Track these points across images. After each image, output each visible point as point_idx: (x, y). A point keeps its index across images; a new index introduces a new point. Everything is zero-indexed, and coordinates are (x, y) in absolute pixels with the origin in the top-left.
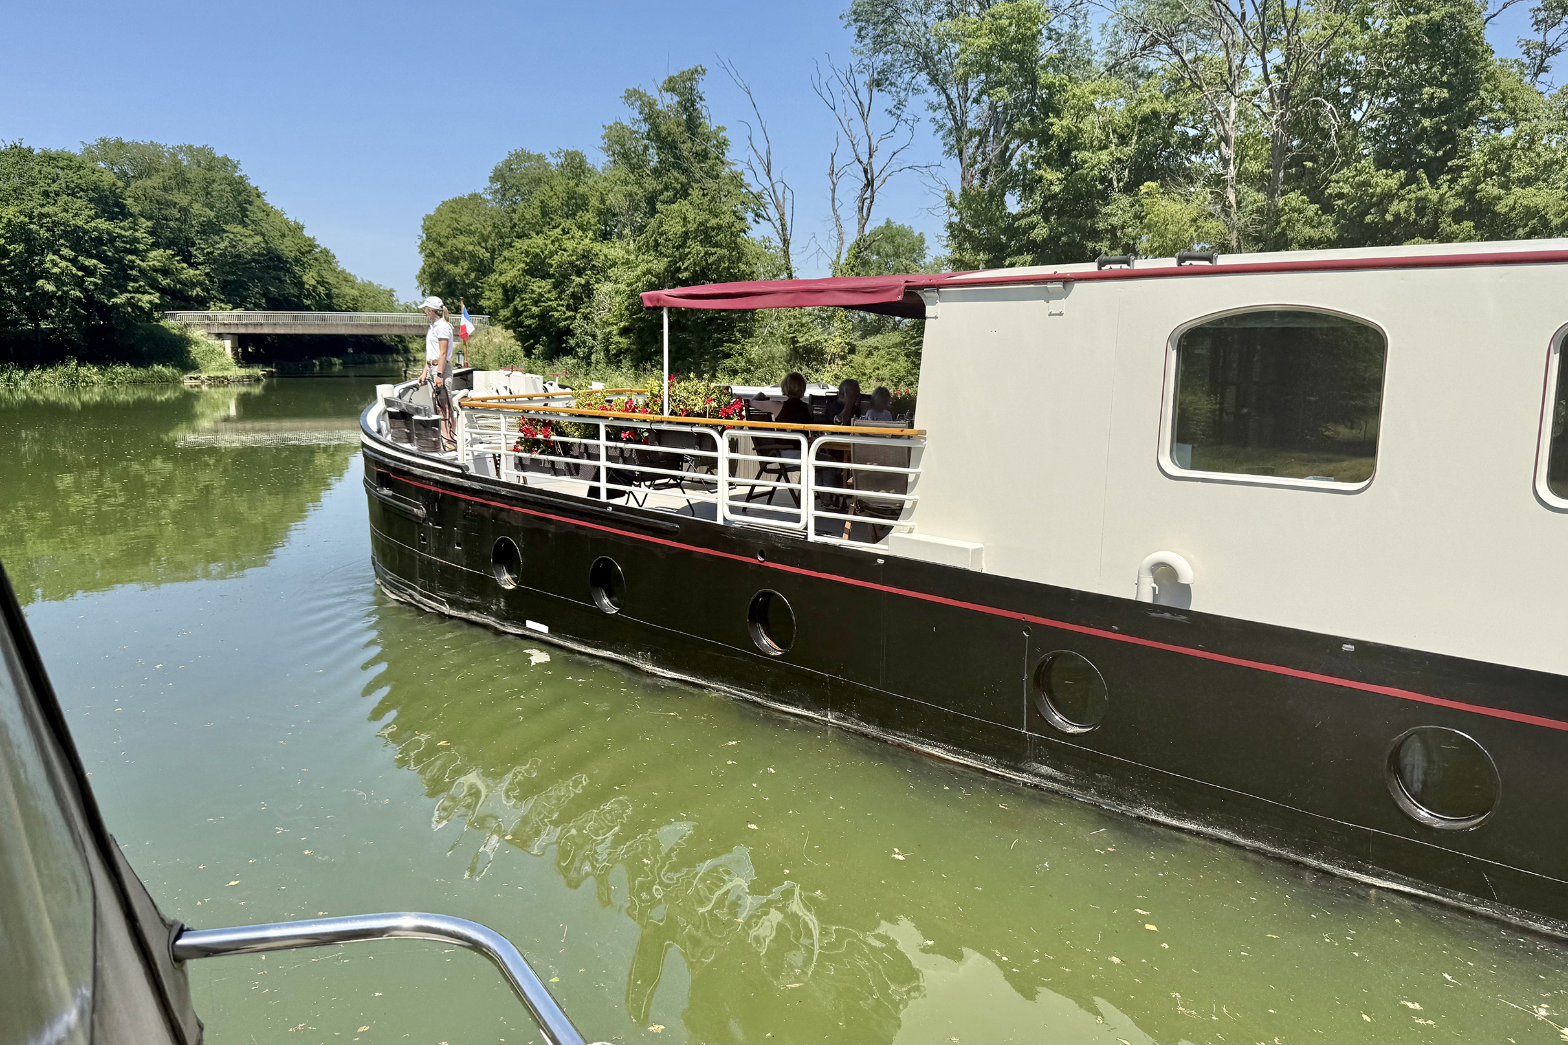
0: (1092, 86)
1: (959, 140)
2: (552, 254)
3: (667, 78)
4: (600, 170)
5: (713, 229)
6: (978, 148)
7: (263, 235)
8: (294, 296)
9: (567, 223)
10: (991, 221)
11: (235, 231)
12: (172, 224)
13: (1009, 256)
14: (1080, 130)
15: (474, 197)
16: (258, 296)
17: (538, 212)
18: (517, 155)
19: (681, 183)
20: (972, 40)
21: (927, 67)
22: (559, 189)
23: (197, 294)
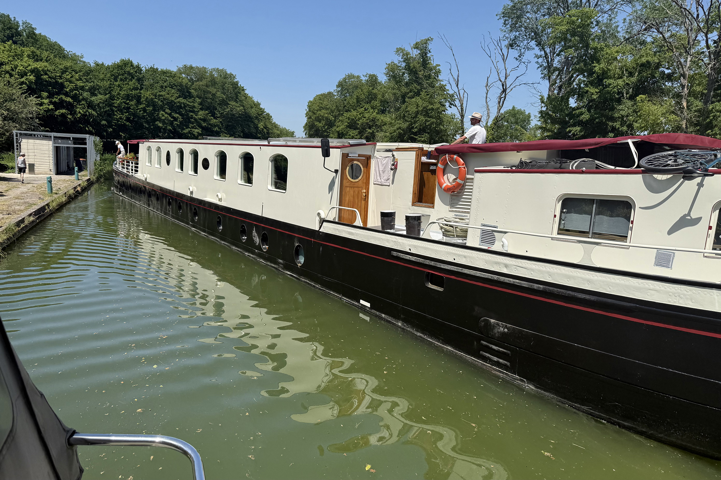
0: (617, 49)
1: (549, 71)
2: (359, 119)
3: (415, 43)
4: (383, 83)
5: (430, 110)
6: (558, 76)
7: (243, 106)
8: (254, 133)
9: (367, 106)
10: (562, 110)
11: (233, 104)
12: (209, 100)
13: (569, 127)
14: (608, 69)
15: (330, 93)
16: (240, 132)
17: (355, 101)
18: (349, 76)
19: (418, 89)
20: (558, 27)
21: (536, 38)
22: (365, 91)
23: (216, 130)
